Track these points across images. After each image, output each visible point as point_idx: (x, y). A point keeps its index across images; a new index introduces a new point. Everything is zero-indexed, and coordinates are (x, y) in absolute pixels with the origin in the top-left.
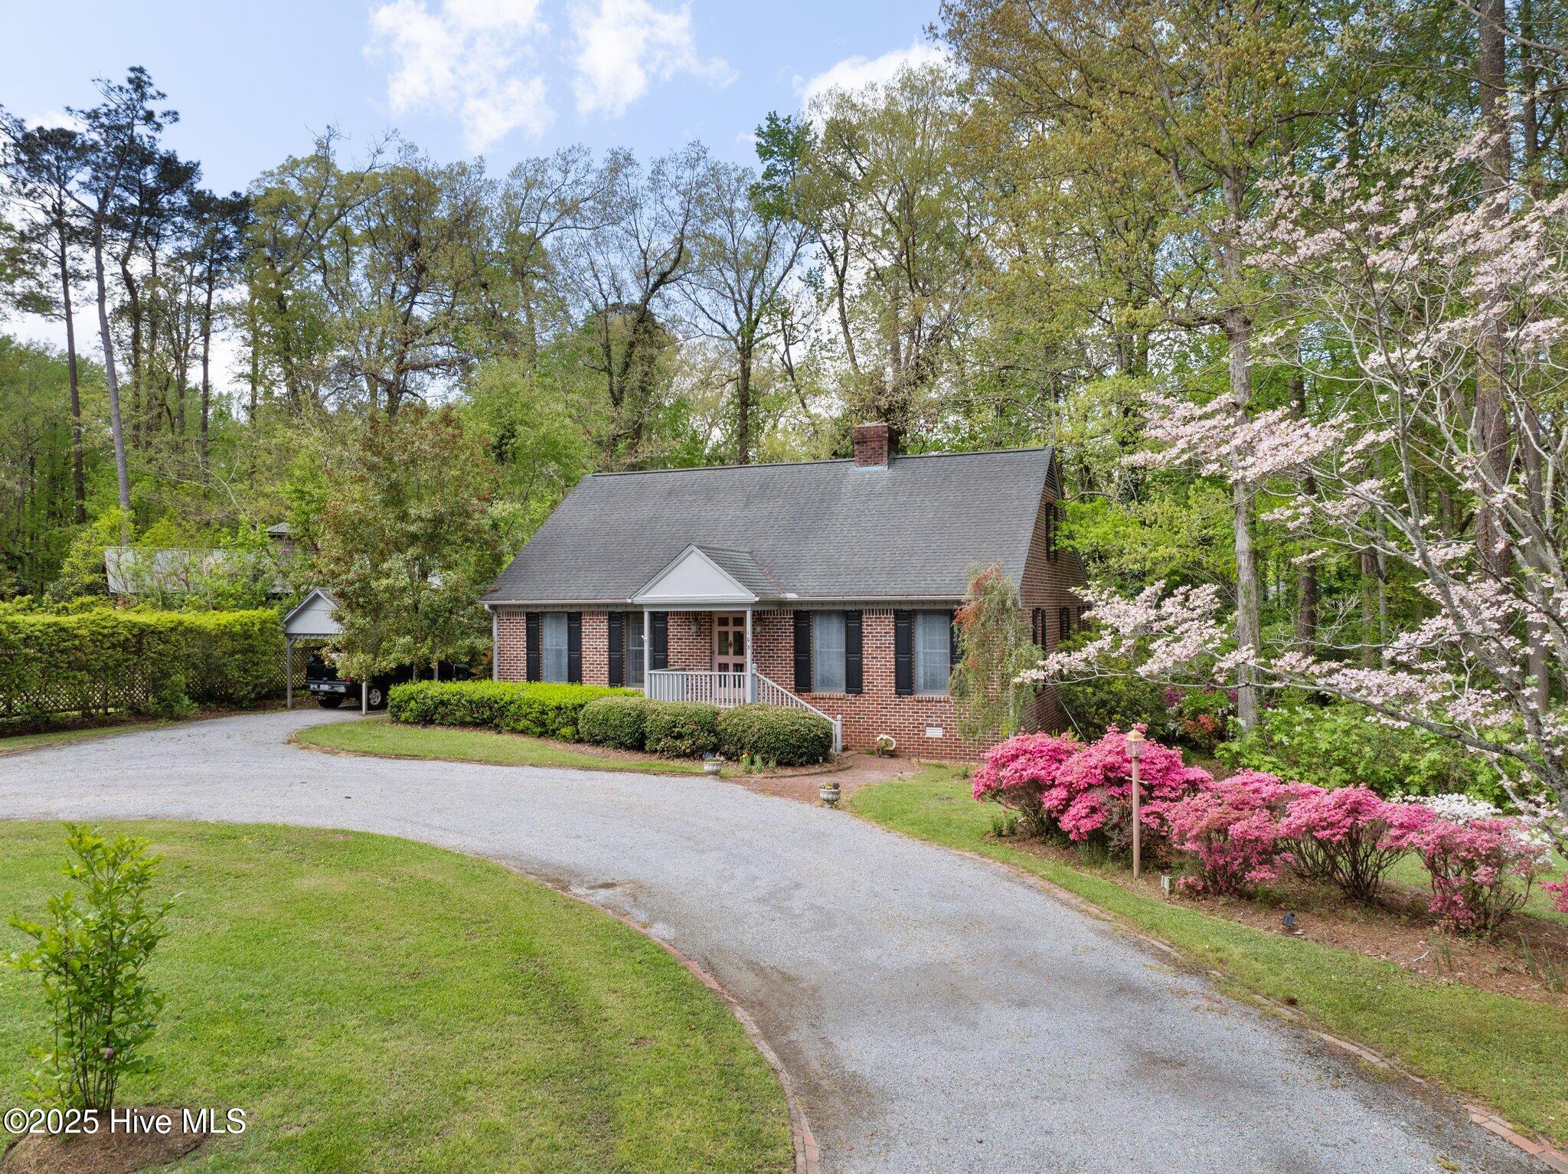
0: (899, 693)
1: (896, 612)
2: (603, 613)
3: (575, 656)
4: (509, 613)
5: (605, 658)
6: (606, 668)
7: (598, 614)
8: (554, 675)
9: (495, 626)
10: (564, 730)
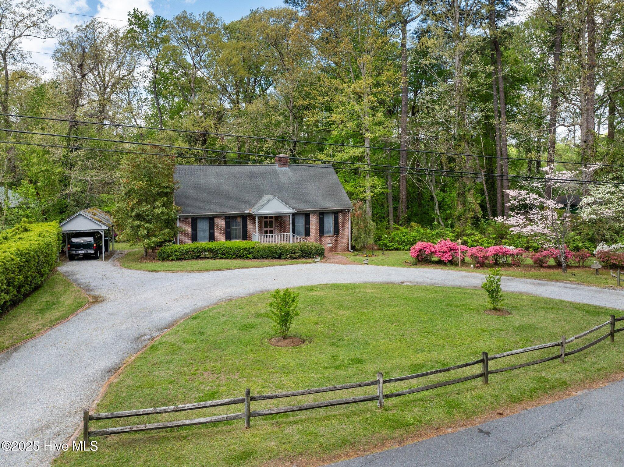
0: (320, 235)
1: (320, 213)
2: (223, 217)
3: (212, 231)
4: (184, 218)
5: (224, 232)
6: (224, 235)
7: (221, 217)
8: (203, 239)
9: (178, 223)
10: (249, 256)
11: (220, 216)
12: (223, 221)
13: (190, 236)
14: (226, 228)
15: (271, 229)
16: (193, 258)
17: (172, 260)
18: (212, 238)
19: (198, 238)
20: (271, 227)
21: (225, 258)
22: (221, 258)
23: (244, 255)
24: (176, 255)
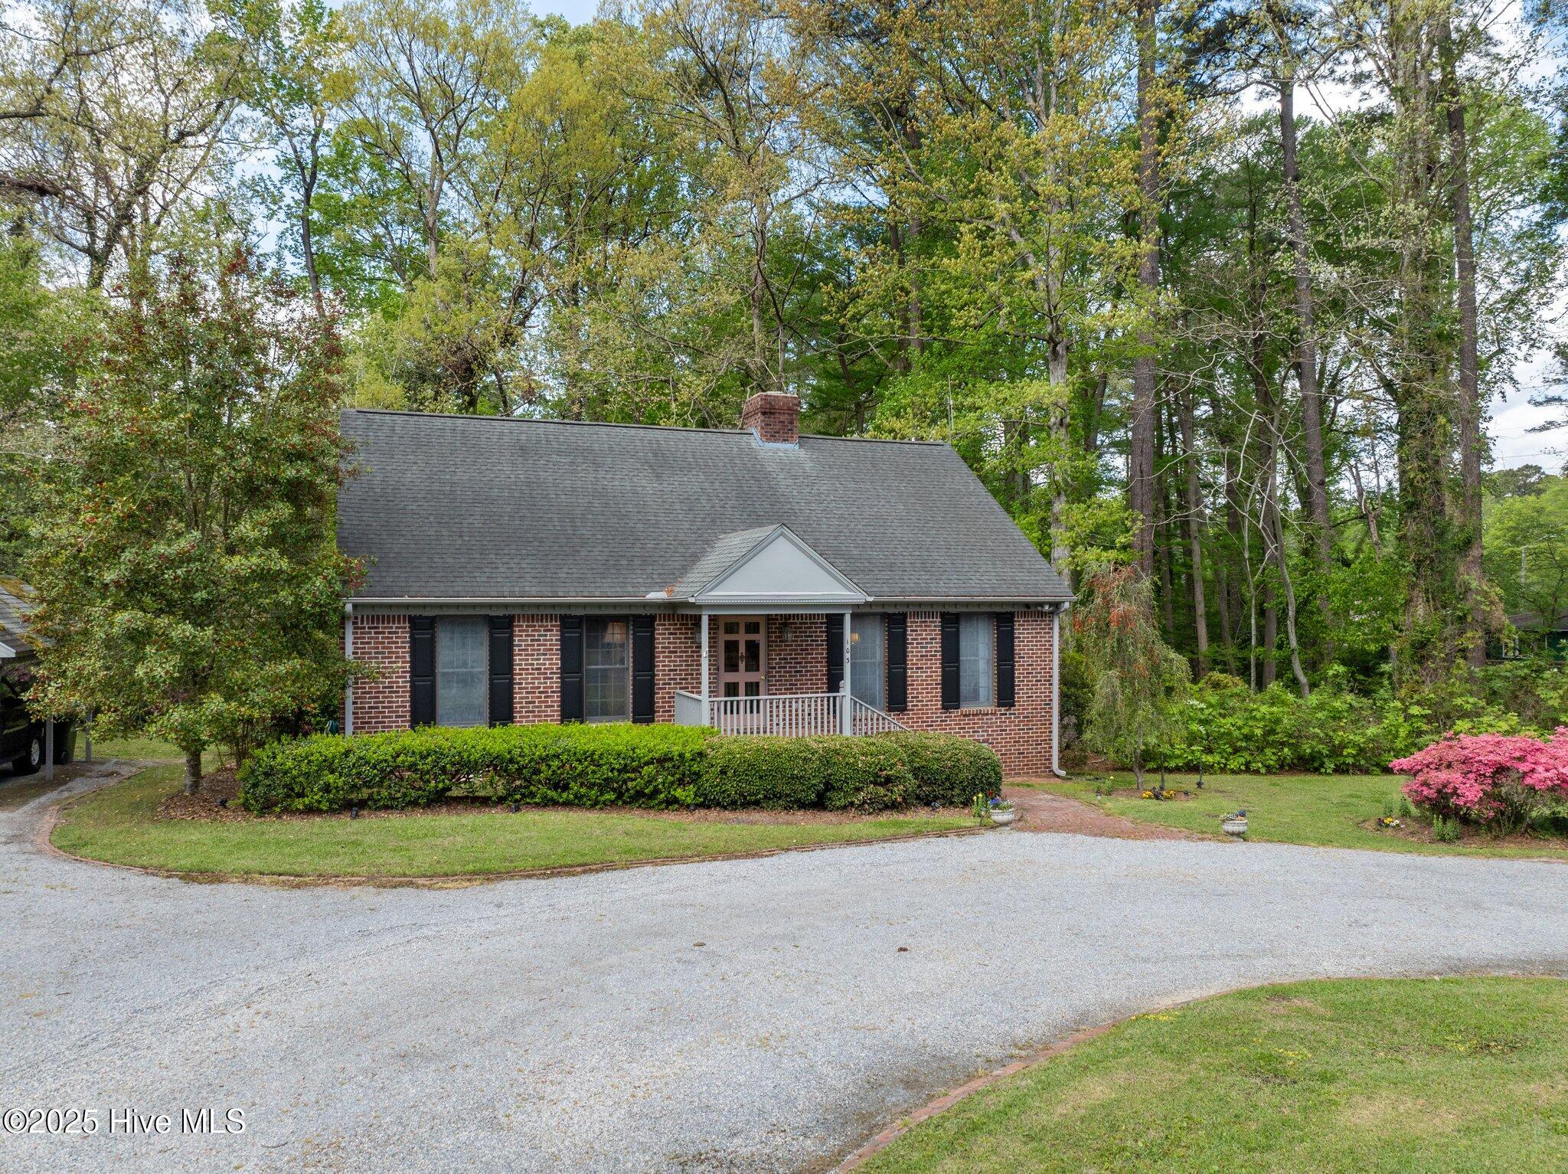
0: (946, 707)
1: (943, 615)
2: (551, 618)
3: (502, 681)
4: (376, 616)
5: (555, 683)
6: (556, 697)
7: (542, 618)
8: (463, 716)
9: (349, 638)
10: (679, 793)
11: (537, 614)
12: (552, 637)
13: (402, 701)
14: (564, 670)
15: (752, 677)
16: (414, 804)
17: (311, 811)
18: (501, 711)
19: (440, 711)
20: (753, 664)
21: (567, 804)
22: (548, 803)
23: (656, 791)
24: (327, 788)
